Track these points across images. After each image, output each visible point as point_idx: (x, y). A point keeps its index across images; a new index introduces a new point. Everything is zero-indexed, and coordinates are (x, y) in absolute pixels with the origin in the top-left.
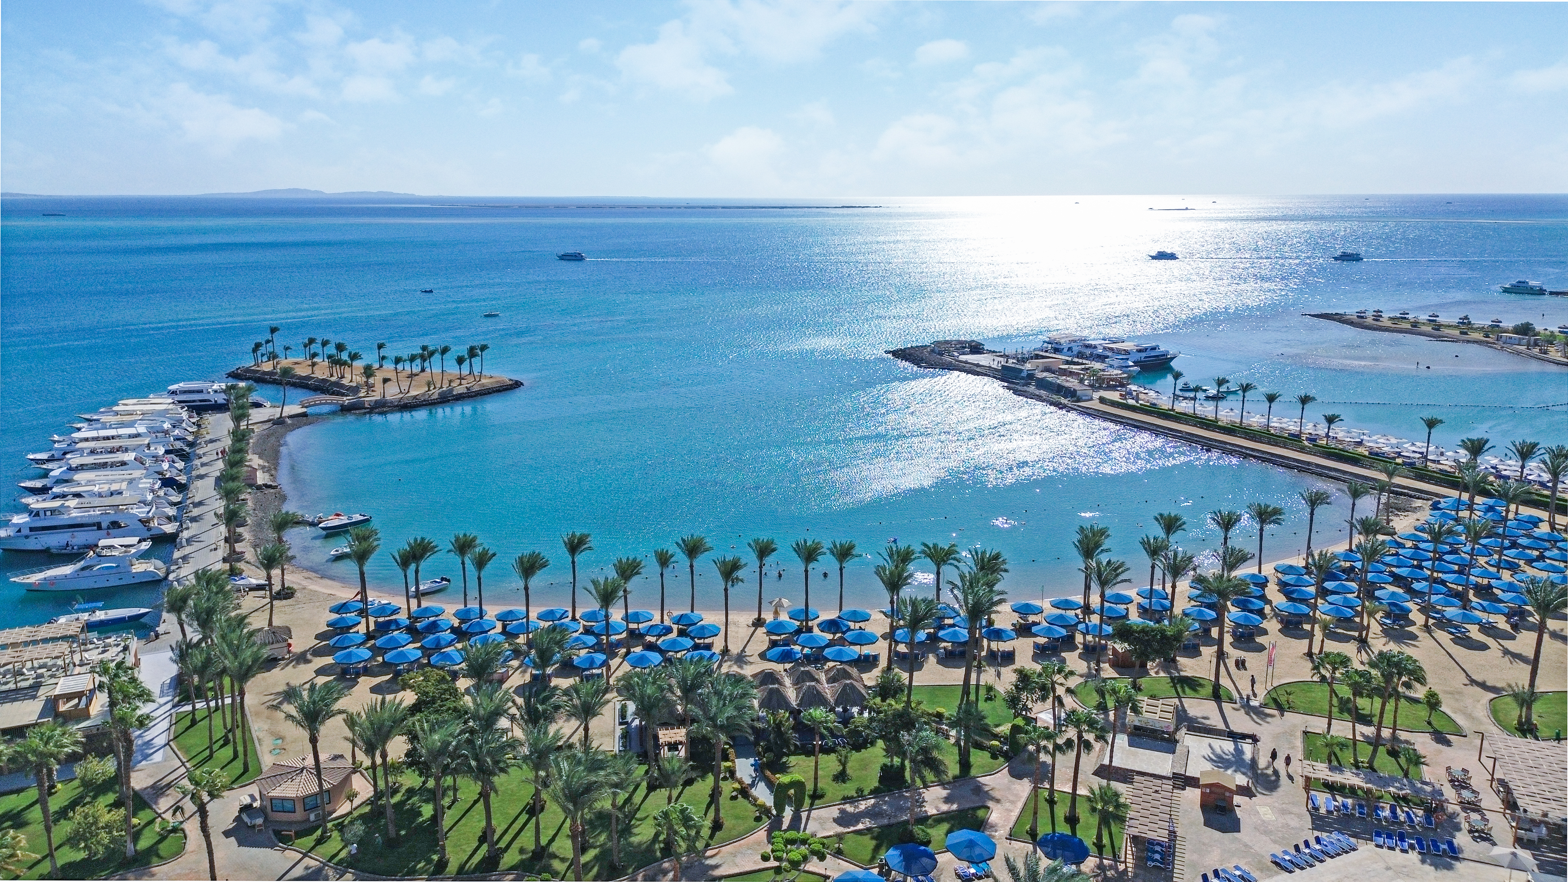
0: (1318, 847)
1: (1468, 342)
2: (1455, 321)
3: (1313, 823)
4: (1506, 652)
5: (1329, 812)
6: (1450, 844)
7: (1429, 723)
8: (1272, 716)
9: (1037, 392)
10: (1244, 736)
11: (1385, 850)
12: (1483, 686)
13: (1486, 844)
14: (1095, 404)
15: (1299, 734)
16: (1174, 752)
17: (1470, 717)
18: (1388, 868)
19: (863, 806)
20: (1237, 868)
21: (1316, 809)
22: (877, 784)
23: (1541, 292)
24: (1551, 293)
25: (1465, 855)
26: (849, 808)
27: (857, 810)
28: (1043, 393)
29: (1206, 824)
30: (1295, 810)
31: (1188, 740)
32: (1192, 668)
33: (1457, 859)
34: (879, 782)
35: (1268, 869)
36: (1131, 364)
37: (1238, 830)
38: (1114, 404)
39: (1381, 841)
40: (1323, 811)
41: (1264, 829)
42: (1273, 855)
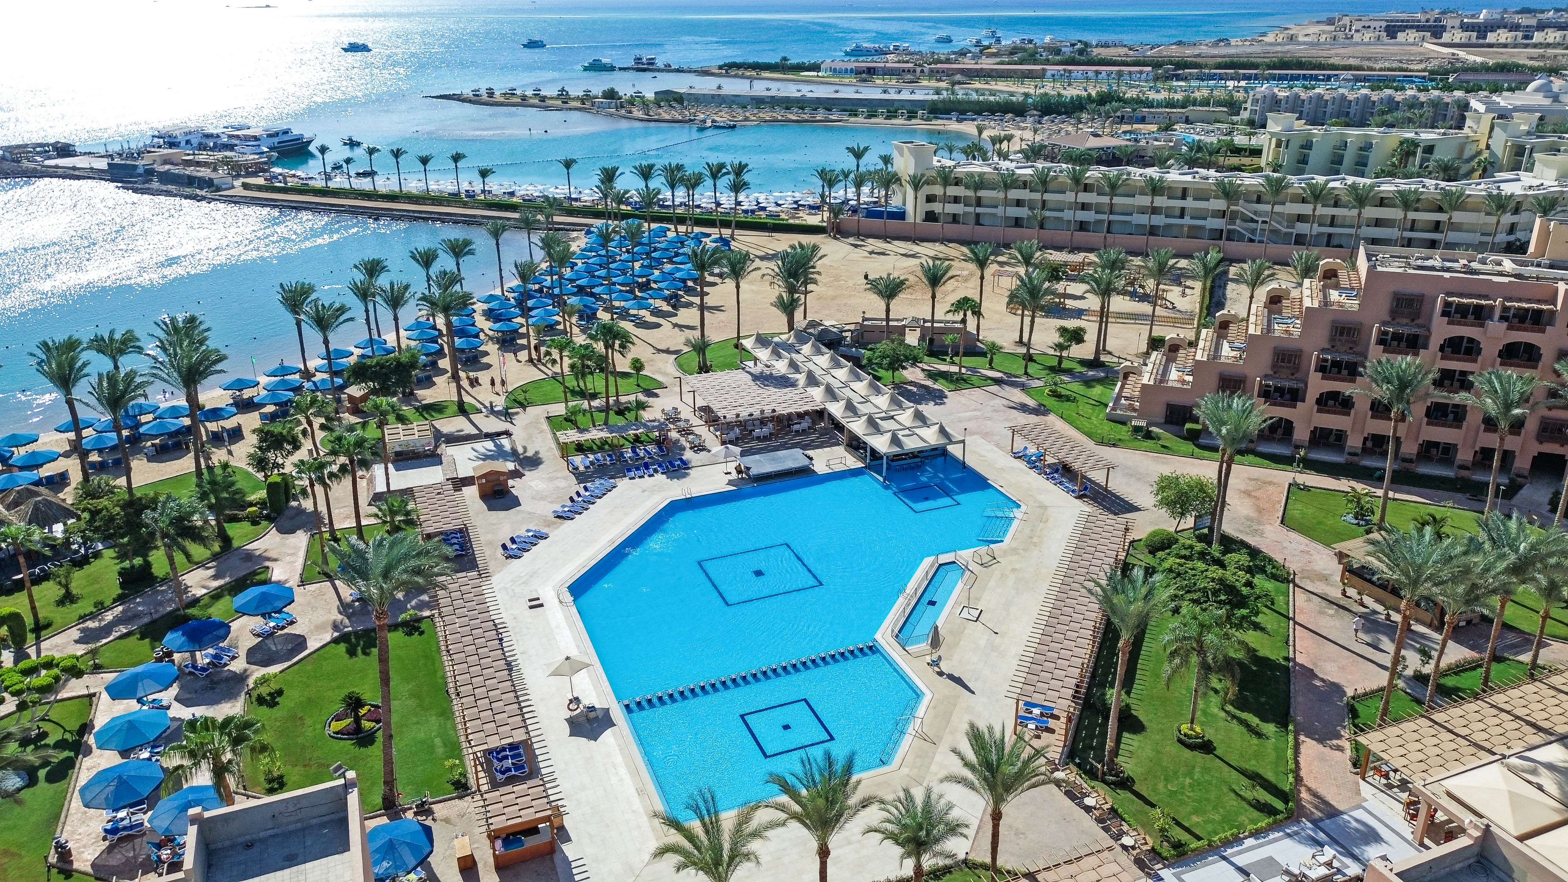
0: (587, 494)
1: (570, 109)
2: (555, 93)
3: (577, 479)
4: (675, 325)
5: (586, 468)
6: (681, 460)
7: (638, 385)
8: (517, 413)
9: (164, 188)
10: (499, 434)
11: (637, 480)
12: (667, 351)
13: (704, 453)
14: (239, 191)
15: (543, 421)
16: (441, 463)
17: (665, 374)
18: (644, 491)
19: (109, 617)
20: (528, 531)
21: (577, 468)
22: (120, 591)
23: (612, 69)
24: (620, 69)
25: (693, 464)
26: (91, 624)
27: (103, 623)
28: (171, 187)
29: (489, 510)
30: (560, 475)
31: (449, 451)
32: (431, 396)
33: (689, 468)
34: (121, 588)
35: (554, 523)
36: (266, 150)
37: (518, 504)
38: (260, 188)
39: (632, 474)
40: (582, 468)
41: (540, 497)
42: (555, 512)
